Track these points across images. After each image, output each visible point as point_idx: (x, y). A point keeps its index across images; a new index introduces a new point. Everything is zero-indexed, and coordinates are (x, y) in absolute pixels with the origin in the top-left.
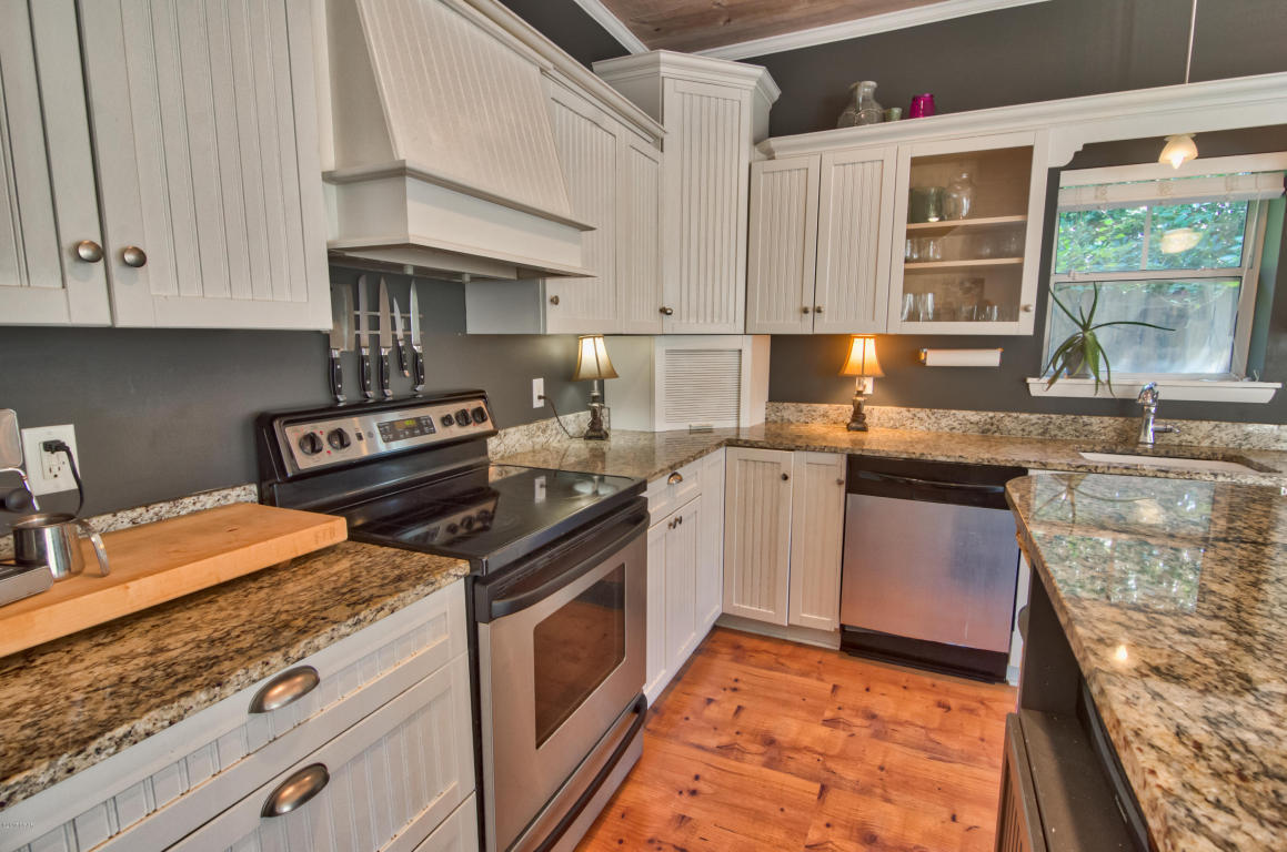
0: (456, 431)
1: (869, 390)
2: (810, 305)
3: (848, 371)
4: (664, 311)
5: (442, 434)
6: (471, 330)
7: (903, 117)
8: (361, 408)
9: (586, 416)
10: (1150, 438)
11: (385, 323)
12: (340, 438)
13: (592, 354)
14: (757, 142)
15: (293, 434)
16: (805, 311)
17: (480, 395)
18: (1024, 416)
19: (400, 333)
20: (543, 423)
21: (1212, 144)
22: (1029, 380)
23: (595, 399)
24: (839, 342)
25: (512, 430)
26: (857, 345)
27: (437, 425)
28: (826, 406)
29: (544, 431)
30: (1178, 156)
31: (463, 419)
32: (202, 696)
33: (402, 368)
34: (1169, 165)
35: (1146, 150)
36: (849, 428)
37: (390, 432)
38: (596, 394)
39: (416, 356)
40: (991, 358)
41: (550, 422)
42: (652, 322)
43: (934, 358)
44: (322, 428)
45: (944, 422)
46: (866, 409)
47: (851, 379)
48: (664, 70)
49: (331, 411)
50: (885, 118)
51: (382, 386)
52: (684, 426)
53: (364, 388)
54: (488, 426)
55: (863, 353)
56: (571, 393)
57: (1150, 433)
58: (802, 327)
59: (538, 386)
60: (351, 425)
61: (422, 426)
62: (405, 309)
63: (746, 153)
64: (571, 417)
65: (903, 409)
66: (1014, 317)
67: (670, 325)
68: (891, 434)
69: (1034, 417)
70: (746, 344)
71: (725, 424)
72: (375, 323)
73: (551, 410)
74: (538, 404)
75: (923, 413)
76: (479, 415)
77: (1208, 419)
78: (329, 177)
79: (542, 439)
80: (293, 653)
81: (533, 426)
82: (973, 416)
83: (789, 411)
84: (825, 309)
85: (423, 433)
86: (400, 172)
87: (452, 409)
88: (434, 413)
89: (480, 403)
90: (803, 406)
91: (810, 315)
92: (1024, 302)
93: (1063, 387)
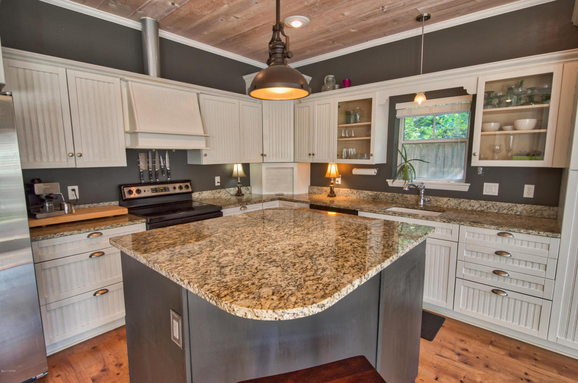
0: (178, 191)
1: (340, 183)
2: (311, 153)
3: (327, 176)
4: (262, 155)
5: (172, 192)
6: (189, 162)
7: (340, 87)
8: (149, 184)
9: (235, 189)
10: (422, 203)
11: (157, 162)
12: (139, 191)
13: (238, 169)
15: (126, 190)
16: (310, 155)
17: (189, 181)
18: (386, 193)
19: (162, 164)
20: (219, 190)
21: (430, 95)
22: (387, 180)
23: (239, 183)
24: (324, 166)
25: (205, 192)
26: (329, 166)
27: (171, 189)
28: (326, 188)
29: (219, 193)
30: (420, 99)
31: (181, 188)
32: (76, 232)
33: (163, 174)
34: (417, 103)
35: (410, 98)
36: (328, 196)
37: (156, 190)
38: (239, 181)
39: (168, 171)
40: (373, 172)
41: (221, 190)
42: (260, 159)
43: (356, 172)
44: (135, 189)
45: (361, 195)
46: (335, 190)
47: (330, 179)
49: (140, 184)
50: (334, 88)
51: (156, 178)
52: (273, 193)
53: (150, 179)
54: (190, 190)
55: (332, 170)
56: (231, 182)
57: (422, 201)
58: (311, 160)
59: (218, 179)
60: (141, 188)
61: (165, 189)
62: (164, 159)
64: (230, 189)
65: (349, 190)
66: (369, 158)
67: (265, 159)
68: (345, 198)
69: (389, 194)
70: (295, 166)
71: (287, 193)
72: (154, 162)
73: (223, 186)
74: (217, 184)
75: (355, 191)
76: (187, 187)
77: (446, 197)
78: (129, 133)
79: (218, 195)
80: (96, 229)
81: (214, 191)
82: (370, 193)
83: (315, 189)
84: (316, 153)
85: (166, 191)
86: (137, 133)
87: (178, 185)
88: (171, 186)
89: (188, 184)
90: (319, 187)
91: (312, 156)
92: (371, 153)
93: (398, 183)
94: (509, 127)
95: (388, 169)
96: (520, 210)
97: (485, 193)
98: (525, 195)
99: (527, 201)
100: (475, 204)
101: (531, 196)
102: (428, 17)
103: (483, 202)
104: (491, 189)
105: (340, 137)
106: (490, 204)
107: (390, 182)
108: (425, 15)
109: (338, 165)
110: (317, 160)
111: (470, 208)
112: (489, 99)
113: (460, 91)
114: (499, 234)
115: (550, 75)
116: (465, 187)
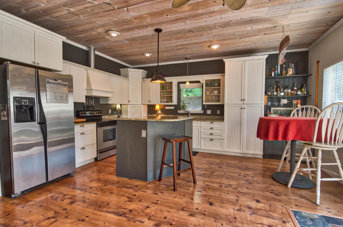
0: (98, 114)
1: (160, 112)
3: (156, 109)
4: (129, 101)
5: (96, 114)
6: (100, 103)
8: (87, 111)
9: (117, 115)
11: (90, 102)
12: (85, 113)
13: (118, 107)
14: (143, 79)
15: (80, 113)
17: (101, 111)
19: (92, 103)
20: (111, 116)
21: (190, 82)
22: (178, 111)
23: (119, 113)
24: (154, 106)
25: (106, 116)
26: (156, 106)
27: (95, 114)
28: (154, 115)
30: (188, 83)
31: (99, 113)
32: (78, 124)
33: (92, 107)
34: (187, 85)
35: (185, 83)
37: (90, 113)
39: (93, 106)
40: (173, 108)
42: (127, 103)
43: (166, 108)
44: (83, 112)
46: (159, 115)
47: (156, 111)
48: (129, 70)
49: (84, 111)
51: (89, 109)
53: (87, 109)
54: (102, 114)
55: (158, 107)
56: (115, 112)
58: (149, 104)
59: (110, 111)
60: (86, 112)
61: (94, 113)
62: (92, 101)
63: (141, 80)
64: (115, 115)
65: (164, 115)
66: (172, 102)
67: (130, 103)
70: (142, 106)
73: (112, 114)
74: (110, 113)
76: (101, 113)
77: (197, 115)
78: (86, 89)
79: (110, 118)
80: (83, 124)
81: (109, 116)
83: (150, 115)
86: (92, 90)
87: (97, 112)
88: (95, 112)
89: (101, 112)
90: (152, 115)
91: (150, 102)
92: (173, 100)
93: (182, 112)
94: (212, 93)
95: (178, 107)
96: (217, 118)
97: (207, 113)
98: (218, 113)
99: (218, 115)
100: (205, 117)
101: (219, 113)
102: (189, 58)
103: (207, 116)
104: (209, 112)
105: (161, 95)
106: (209, 117)
107: (179, 112)
108: (188, 58)
109: (160, 105)
110: (152, 103)
111: (204, 118)
112: (207, 85)
113: (199, 82)
114: (211, 123)
115: (220, 79)
116: (202, 112)
